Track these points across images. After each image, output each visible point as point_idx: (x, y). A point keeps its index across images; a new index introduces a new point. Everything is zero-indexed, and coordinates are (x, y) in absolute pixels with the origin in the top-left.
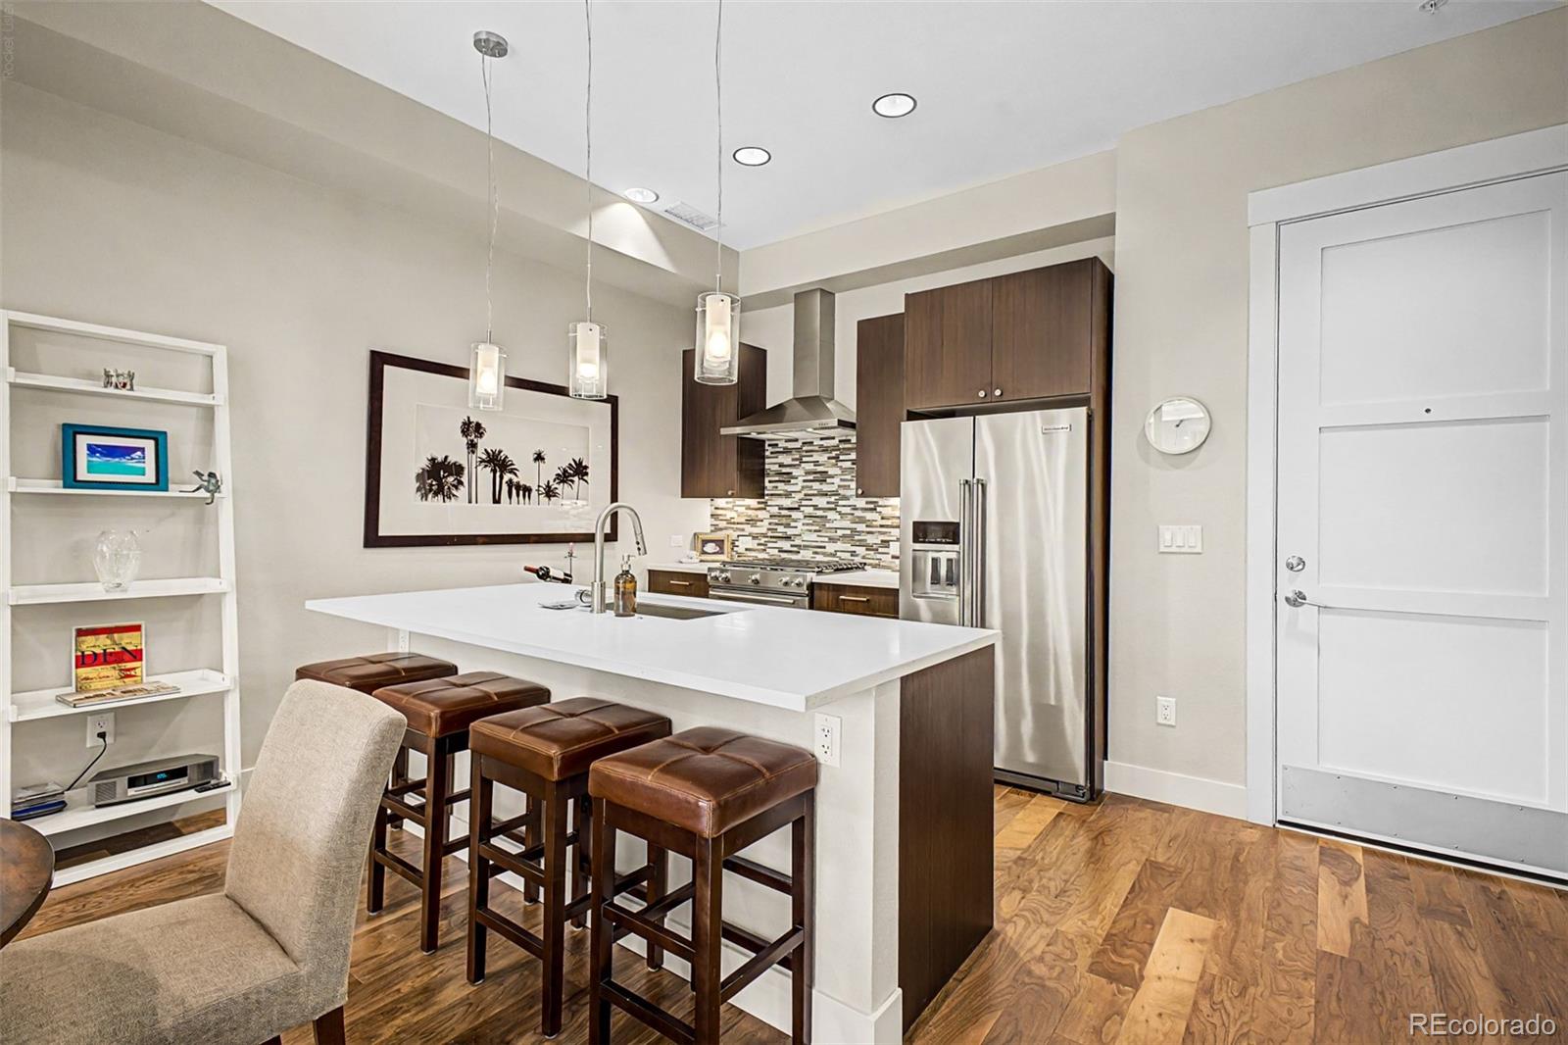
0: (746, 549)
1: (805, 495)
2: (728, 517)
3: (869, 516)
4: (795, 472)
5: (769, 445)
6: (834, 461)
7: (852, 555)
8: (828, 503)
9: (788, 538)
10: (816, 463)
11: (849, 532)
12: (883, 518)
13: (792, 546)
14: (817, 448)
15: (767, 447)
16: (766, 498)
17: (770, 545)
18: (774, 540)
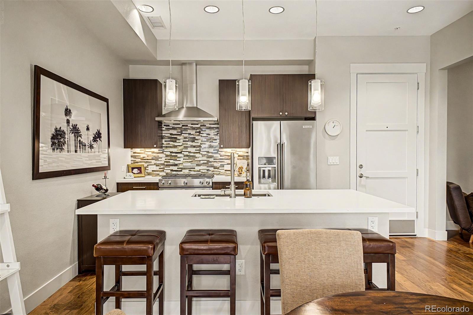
0: (153, 171)
1: (184, 147)
2: (142, 157)
3: (215, 155)
4: (178, 137)
5: (164, 125)
6: (198, 133)
7: (207, 171)
8: (196, 150)
9: (176, 165)
10: (190, 134)
11: (206, 162)
12: (220, 156)
13: (178, 168)
14: (190, 128)
15: (163, 126)
16: (163, 148)
17: (166, 168)
18: (169, 166)
